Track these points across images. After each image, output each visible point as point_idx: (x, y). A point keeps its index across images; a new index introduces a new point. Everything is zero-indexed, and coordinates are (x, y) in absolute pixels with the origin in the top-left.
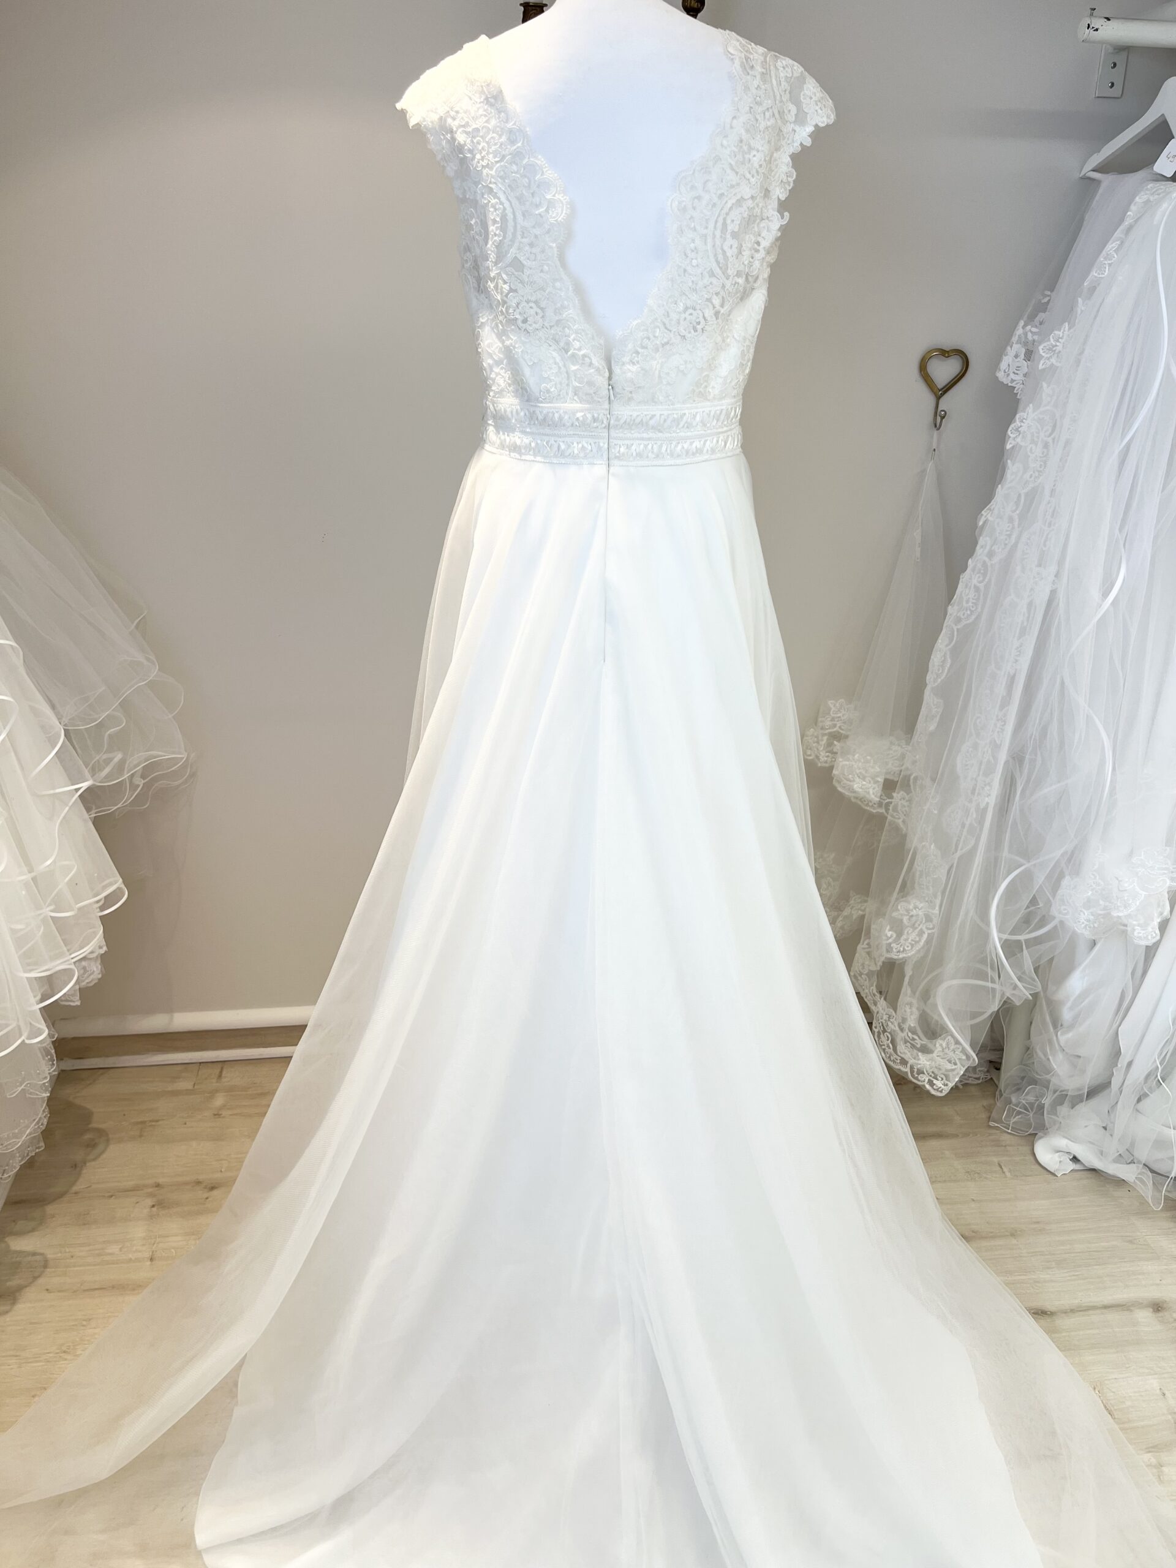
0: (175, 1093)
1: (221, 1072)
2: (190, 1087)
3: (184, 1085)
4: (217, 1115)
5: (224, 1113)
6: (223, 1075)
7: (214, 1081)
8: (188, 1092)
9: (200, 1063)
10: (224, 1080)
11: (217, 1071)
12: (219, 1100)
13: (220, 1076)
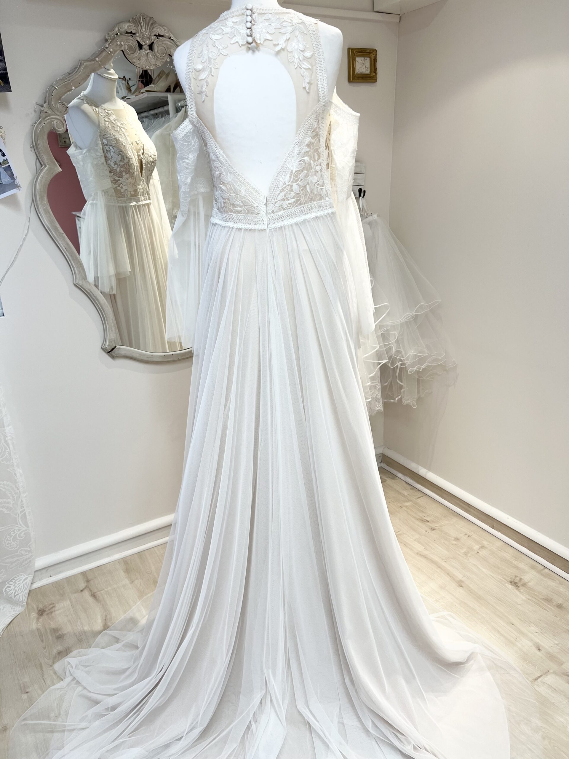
0: (399, 493)
1: (421, 497)
2: (406, 495)
3: (406, 493)
4: (401, 507)
5: (404, 508)
6: (420, 498)
7: (415, 498)
8: (404, 496)
9: (419, 490)
10: (418, 500)
11: (421, 496)
12: (407, 504)
13: (419, 498)
